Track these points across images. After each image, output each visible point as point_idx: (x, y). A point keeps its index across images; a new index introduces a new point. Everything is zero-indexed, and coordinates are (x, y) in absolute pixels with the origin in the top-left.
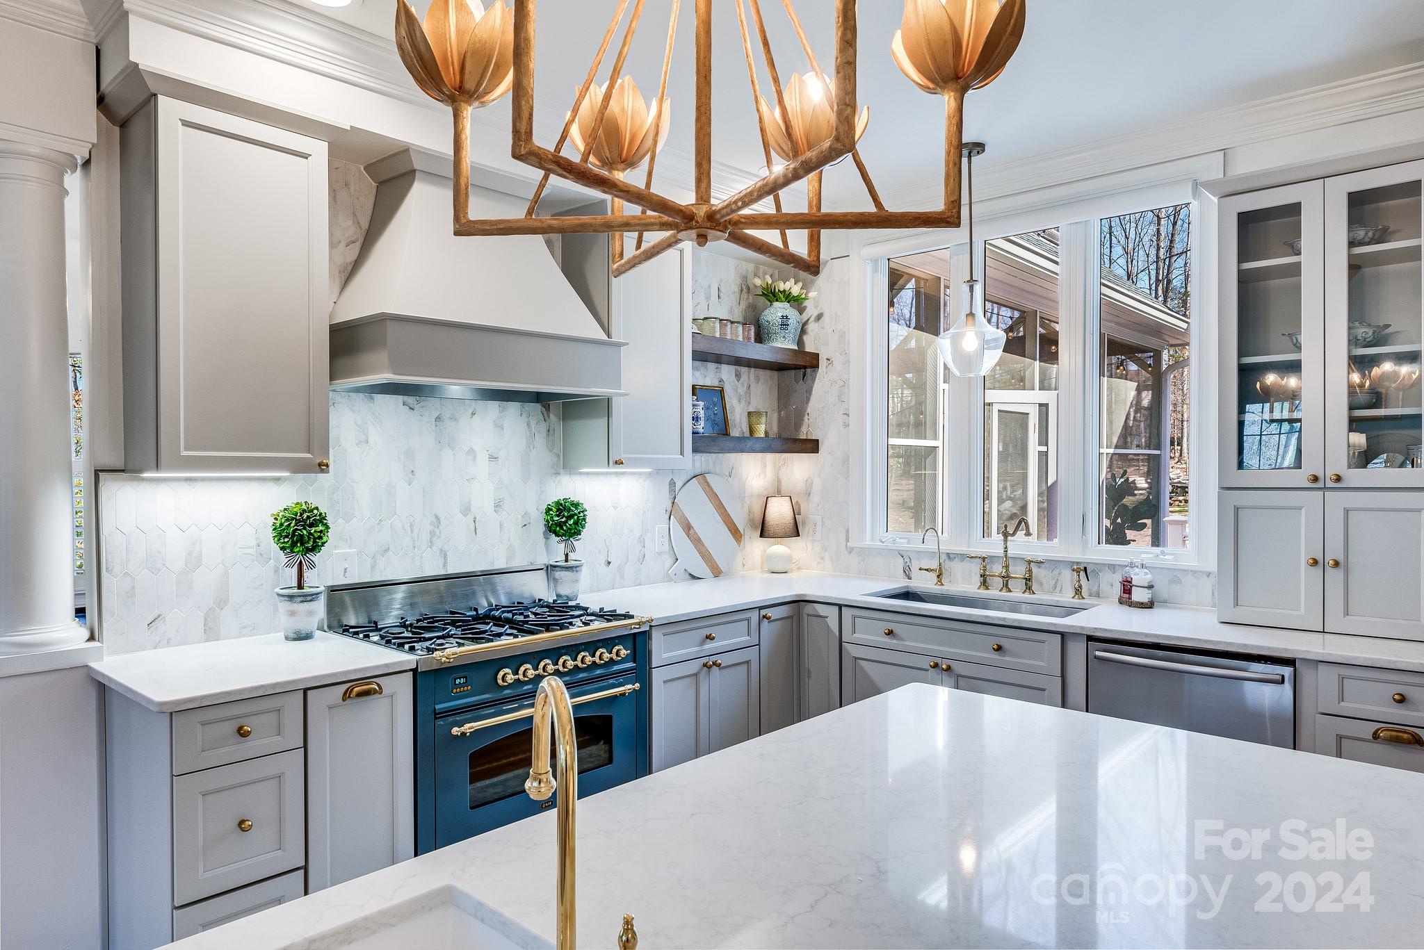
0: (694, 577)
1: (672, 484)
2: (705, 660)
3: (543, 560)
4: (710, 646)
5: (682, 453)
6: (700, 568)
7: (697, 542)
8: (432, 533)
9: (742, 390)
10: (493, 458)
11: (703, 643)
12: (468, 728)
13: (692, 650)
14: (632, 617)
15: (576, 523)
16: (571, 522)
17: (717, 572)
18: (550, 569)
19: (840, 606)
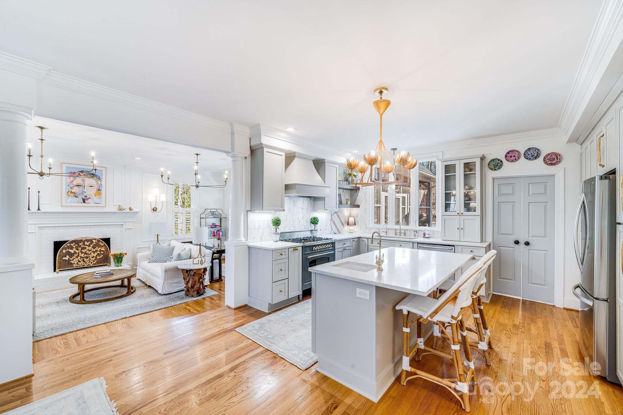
0: (335, 233)
1: (332, 214)
2: (344, 248)
3: (310, 229)
4: (345, 245)
5: (336, 208)
6: (336, 232)
7: (336, 226)
8: (293, 223)
9: (344, 194)
10: (302, 209)
11: (343, 245)
12: (310, 257)
13: (341, 246)
14: (332, 239)
15: (317, 222)
16: (316, 221)
17: (339, 233)
18: (311, 231)
19: (368, 238)
